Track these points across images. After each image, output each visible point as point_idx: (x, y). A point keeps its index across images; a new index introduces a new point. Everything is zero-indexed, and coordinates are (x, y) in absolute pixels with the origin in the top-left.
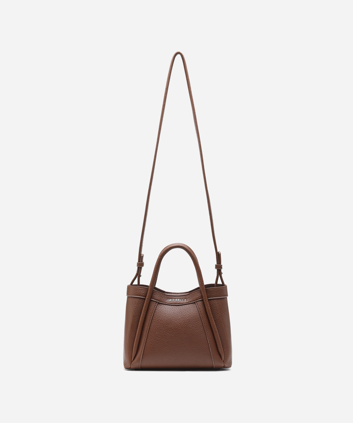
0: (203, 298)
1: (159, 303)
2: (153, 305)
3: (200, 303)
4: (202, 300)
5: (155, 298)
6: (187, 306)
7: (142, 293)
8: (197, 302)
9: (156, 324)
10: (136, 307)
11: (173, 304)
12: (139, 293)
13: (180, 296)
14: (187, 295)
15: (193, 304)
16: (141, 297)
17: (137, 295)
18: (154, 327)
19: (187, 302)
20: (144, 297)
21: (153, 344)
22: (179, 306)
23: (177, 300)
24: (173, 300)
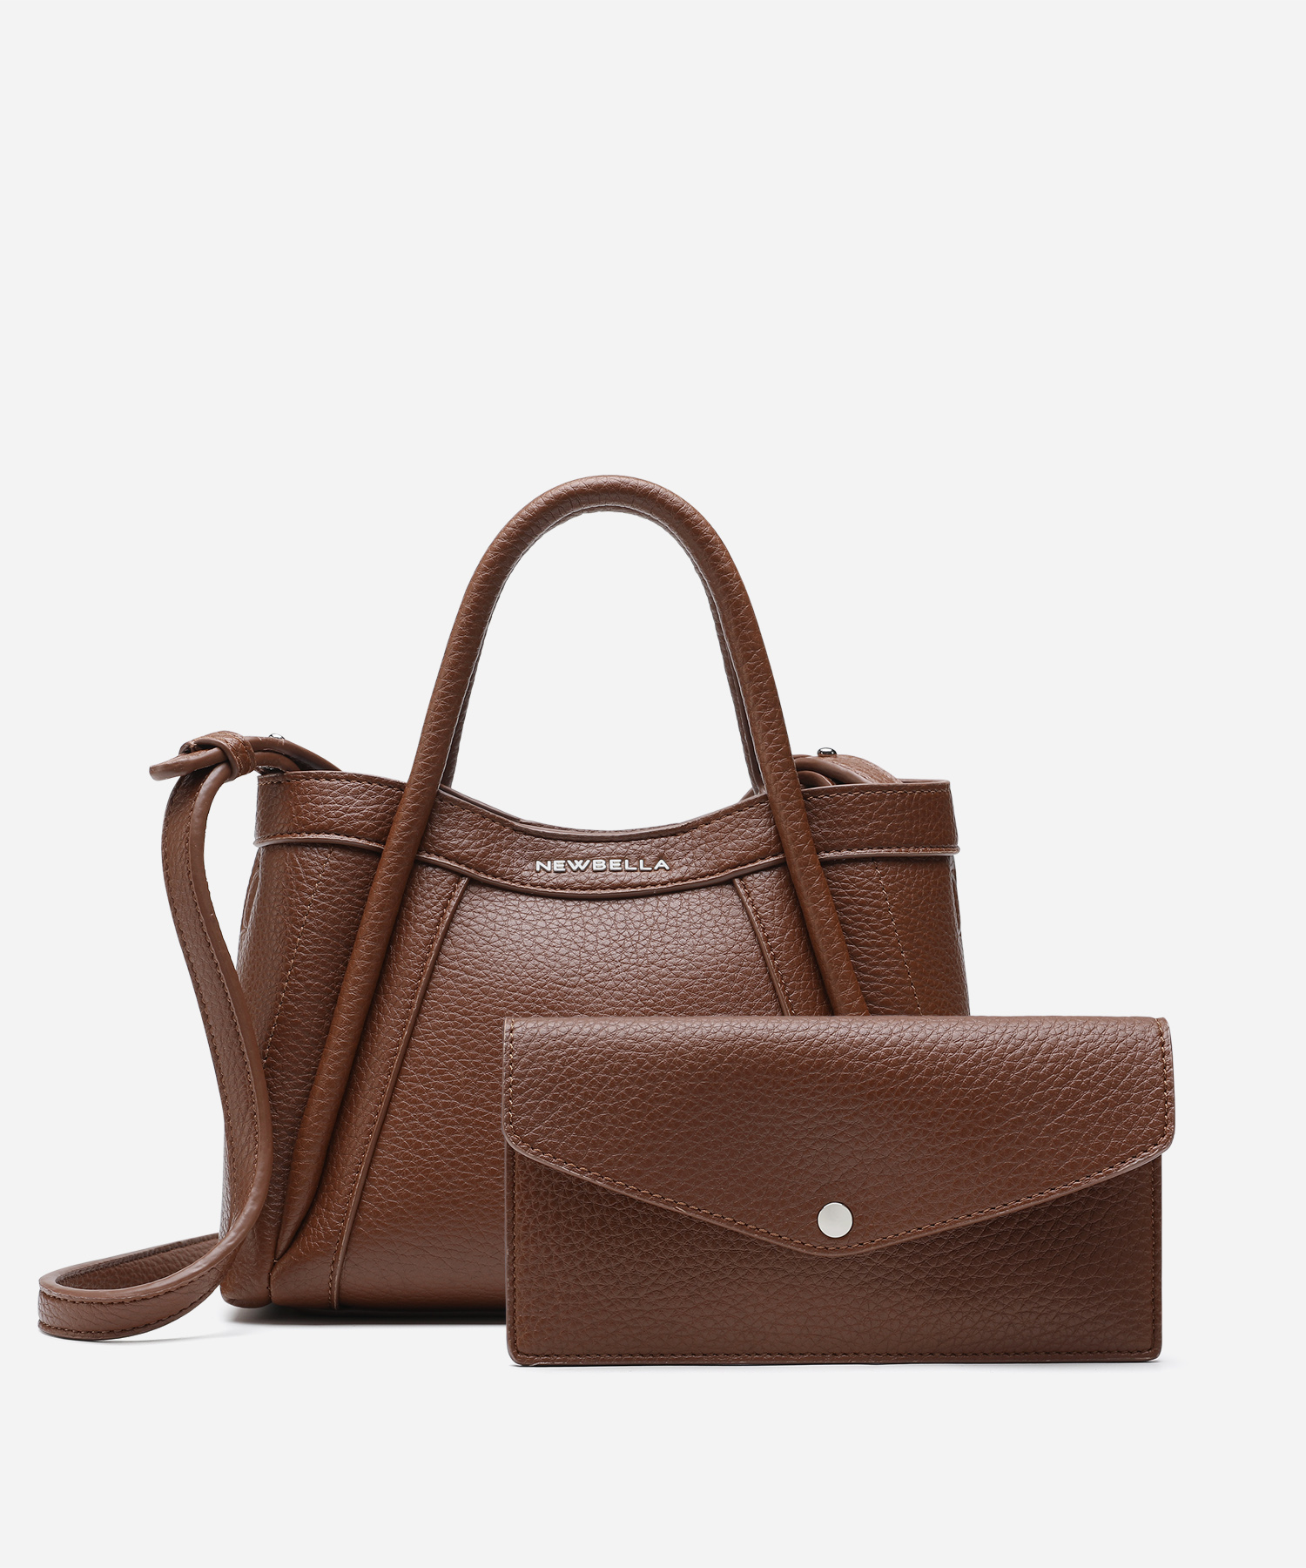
0: (782, 851)
1: (473, 882)
2: (433, 889)
3: (763, 885)
4: (782, 865)
5: (444, 846)
6: (675, 901)
7: (356, 817)
8: (749, 874)
9: (452, 1018)
10: (319, 908)
11: (573, 892)
12: (338, 816)
13: (626, 839)
14: (674, 832)
15: (718, 890)
16: (353, 839)
17: (326, 829)
18: (441, 1036)
19: (676, 874)
20: (370, 841)
21: (433, 1145)
22: (614, 903)
23: (604, 867)
24: (575, 864)
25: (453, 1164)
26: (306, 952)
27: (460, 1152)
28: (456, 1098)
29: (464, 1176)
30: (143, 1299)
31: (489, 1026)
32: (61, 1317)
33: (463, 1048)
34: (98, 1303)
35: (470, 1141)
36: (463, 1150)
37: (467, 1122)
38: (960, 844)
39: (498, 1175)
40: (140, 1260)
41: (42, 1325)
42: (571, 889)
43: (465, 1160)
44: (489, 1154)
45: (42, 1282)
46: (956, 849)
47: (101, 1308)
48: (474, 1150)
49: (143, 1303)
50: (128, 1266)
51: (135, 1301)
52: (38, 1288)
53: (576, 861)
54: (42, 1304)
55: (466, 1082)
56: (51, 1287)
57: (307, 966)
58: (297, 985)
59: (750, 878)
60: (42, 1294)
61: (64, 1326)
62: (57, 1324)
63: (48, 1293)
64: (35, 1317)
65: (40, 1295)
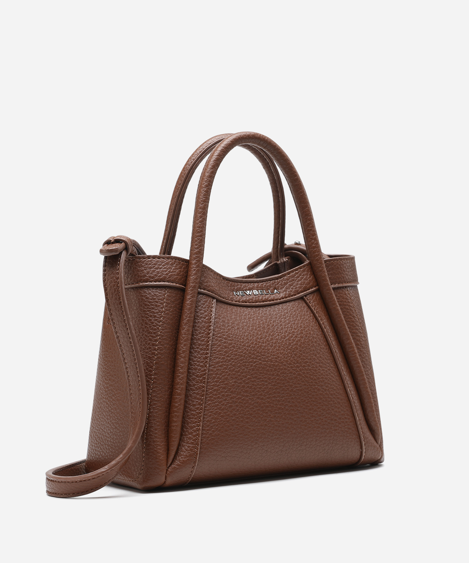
1: (218, 301)
2: (205, 304)
3: (315, 299)
5: (206, 286)
6: (285, 306)
7: (174, 274)
8: (307, 295)
9: (223, 358)
10: (166, 314)
11: (250, 304)
12: (167, 274)
13: (261, 281)
14: (277, 278)
15: (298, 301)
16: (174, 284)
17: (163, 280)
18: (220, 366)
19: (282, 295)
20: (180, 284)
21: (225, 413)
22: (264, 308)
23: (258, 293)
24: (247, 292)
25: (233, 420)
26: (163, 333)
27: (235, 414)
28: (230, 392)
29: (238, 425)
30: (84, 481)
31: (238, 361)
32: (55, 488)
33: (230, 371)
34: (68, 482)
35: (238, 410)
36: (236, 414)
37: (236, 402)
38: (359, 281)
39: (249, 423)
40: (82, 464)
41: (48, 492)
42: (249, 303)
43: (237, 418)
44: (245, 415)
45: (47, 474)
46: (358, 283)
47: (69, 484)
48: (240, 413)
49: (84, 482)
50: (78, 467)
51: (81, 481)
52: (45, 477)
53: (247, 291)
54: (47, 483)
55: (233, 385)
56: (50, 476)
57: (164, 339)
58: (161, 348)
59: (308, 296)
60: (47, 479)
61: (56, 492)
62: (53, 491)
63: (49, 478)
64: (44, 489)
65: (46, 479)
